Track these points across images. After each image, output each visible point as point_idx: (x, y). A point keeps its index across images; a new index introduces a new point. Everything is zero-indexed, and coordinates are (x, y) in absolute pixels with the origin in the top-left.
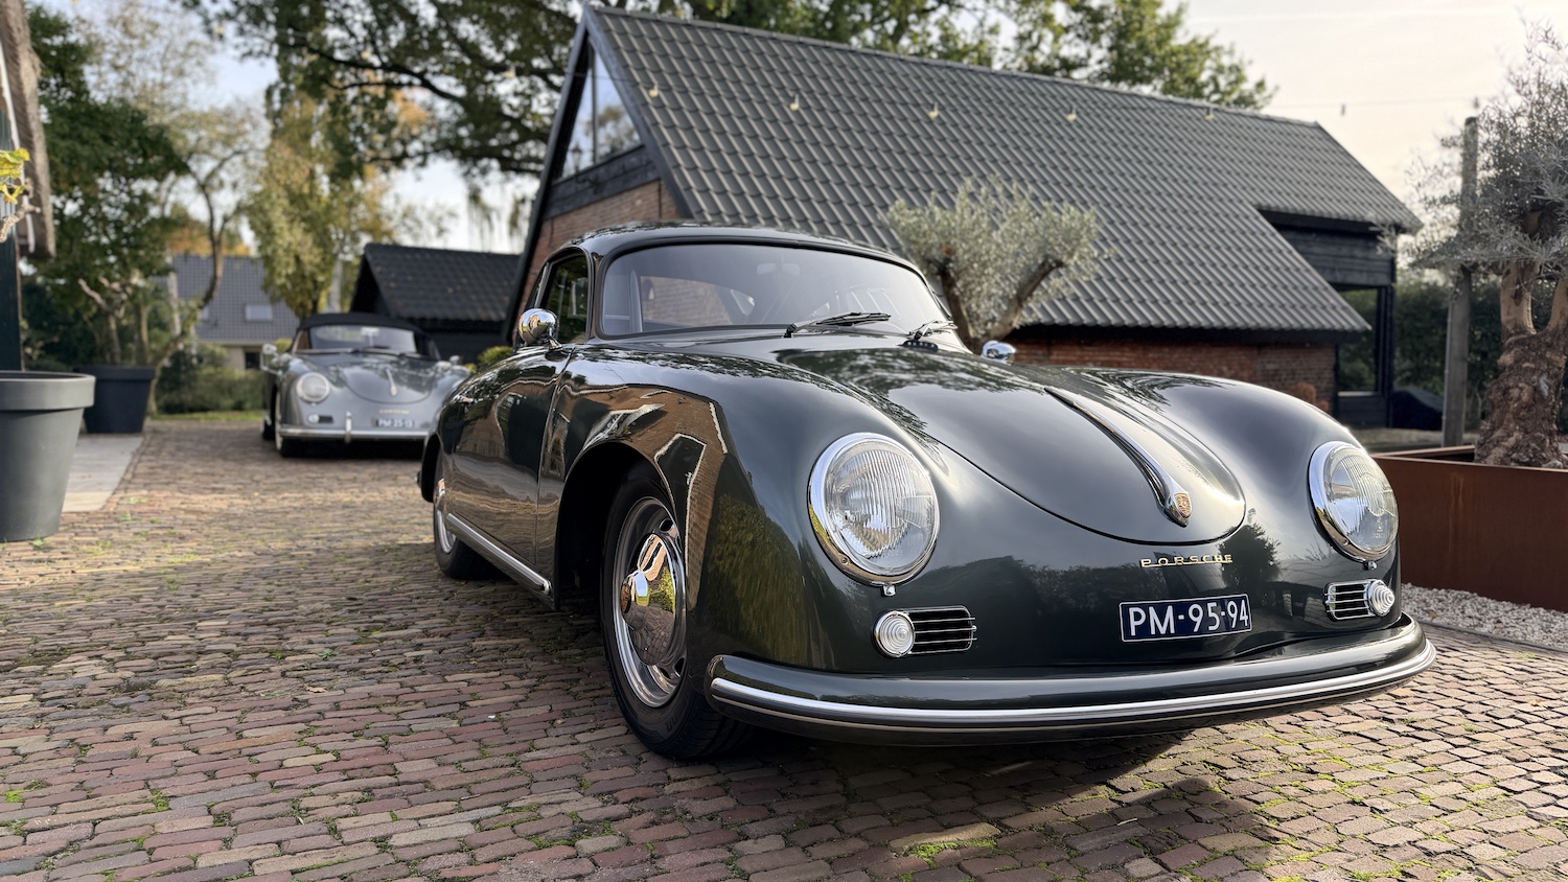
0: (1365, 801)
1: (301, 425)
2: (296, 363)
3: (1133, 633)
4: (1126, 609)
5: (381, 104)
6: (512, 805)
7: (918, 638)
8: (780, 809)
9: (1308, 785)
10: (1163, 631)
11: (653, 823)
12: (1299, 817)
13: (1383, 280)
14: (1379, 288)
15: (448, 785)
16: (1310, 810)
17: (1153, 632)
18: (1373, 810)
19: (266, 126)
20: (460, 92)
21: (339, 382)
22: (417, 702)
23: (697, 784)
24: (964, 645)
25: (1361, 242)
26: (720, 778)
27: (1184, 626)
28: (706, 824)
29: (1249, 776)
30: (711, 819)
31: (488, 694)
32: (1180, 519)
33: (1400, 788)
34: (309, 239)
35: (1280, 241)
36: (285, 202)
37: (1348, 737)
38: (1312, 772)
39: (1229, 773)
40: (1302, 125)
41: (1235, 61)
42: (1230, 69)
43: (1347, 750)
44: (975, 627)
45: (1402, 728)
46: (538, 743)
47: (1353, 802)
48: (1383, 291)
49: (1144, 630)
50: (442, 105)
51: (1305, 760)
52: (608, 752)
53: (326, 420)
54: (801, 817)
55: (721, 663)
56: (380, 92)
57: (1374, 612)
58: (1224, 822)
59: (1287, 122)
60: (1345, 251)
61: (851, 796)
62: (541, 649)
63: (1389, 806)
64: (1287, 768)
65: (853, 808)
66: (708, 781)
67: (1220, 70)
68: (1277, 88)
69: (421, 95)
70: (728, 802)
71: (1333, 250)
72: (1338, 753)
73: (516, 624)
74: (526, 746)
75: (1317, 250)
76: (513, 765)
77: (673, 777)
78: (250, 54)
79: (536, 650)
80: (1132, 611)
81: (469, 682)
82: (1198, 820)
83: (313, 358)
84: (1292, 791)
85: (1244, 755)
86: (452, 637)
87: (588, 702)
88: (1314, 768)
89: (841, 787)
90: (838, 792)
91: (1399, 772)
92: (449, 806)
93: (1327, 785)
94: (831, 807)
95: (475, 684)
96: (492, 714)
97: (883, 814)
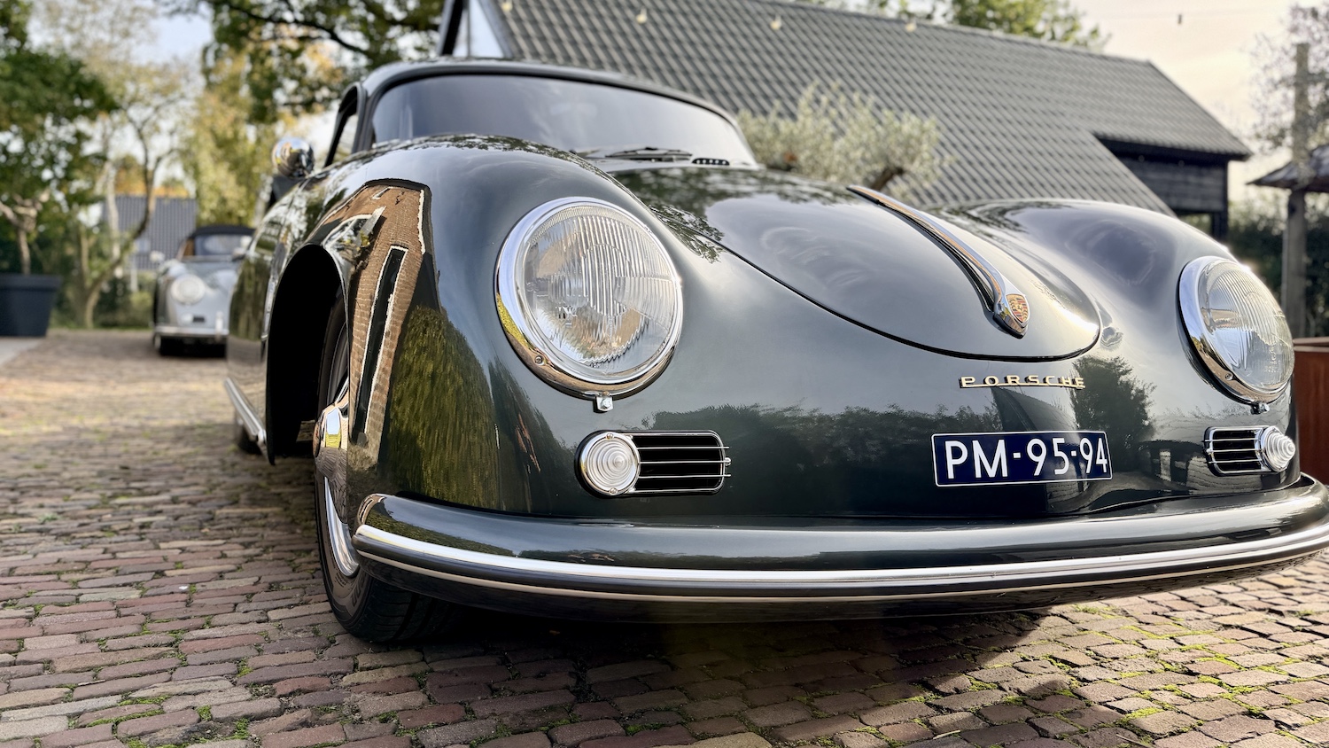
0: (1267, 713)
1: (176, 324)
3: (951, 475)
4: (940, 444)
6: (135, 695)
8: (482, 709)
9: (1188, 690)
10: (992, 473)
11: (305, 724)
12: (1180, 732)
13: (1217, 205)
14: (1212, 213)
15: (74, 666)
16: (1194, 723)
17: (978, 474)
18: (1278, 724)
19: (201, 81)
20: (364, 45)
21: (213, 285)
22: (109, 569)
23: (388, 674)
24: (714, 482)
25: (1194, 169)
26: (419, 668)
27: (1021, 468)
28: (374, 727)
29: (1109, 676)
30: (384, 721)
31: (196, 563)
32: (1015, 327)
33: (1309, 696)
35: (1118, 166)
36: (211, 144)
37: (1230, 631)
38: (1190, 673)
39: (1082, 673)
40: (1135, 63)
42: (1066, 19)
43: (1229, 645)
44: (728, 460)
45: (1295, 622)
46: (216, 620)
47: (1250, 714)
48: (1217, 218)
49: (965, 471)
50: (348, 56)
51: (1181, 658)
52: (296, 632)
54: (506, 720)
56: (293, 45)
58: (1078, 737)
59: (1120, 60)
60: (1179, 177)
61: (582, 694)
62: (289, 519)
63: (1298, 719)
64: (1158, 667)
65: (580, 710)
66: (404, 671)
69: (330, 46)
70: (415, 699)
71: (1167, 176)
72: (1221, 650)
73: (279, 494)
74: (200, 622)
75: (1153, 176)
76: (171, 645)
77: (360, 665)
79: (283, 520)
80: (949, 445)
81: (183, 550)
82: (1043, 734)
84: (1167, 698)
85: (1102, 650)
86: (199, 505)
87: (306, 575)
88: (1191, 667)
89: (572, 682)
90: (567, 688)
91: (1303, 675)
92: (55, 693)
93: (1212, 690)
94: (551, 708)
95: (189, 551)
96: (185, 584)
97: (617, 719)
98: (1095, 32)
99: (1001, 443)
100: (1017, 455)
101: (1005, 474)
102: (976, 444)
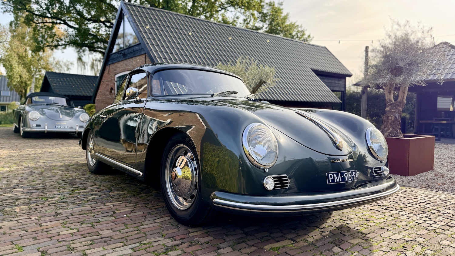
0: (385, 228)
1: (30, 127)
2: (27, 108)
3: (330, 182)
4: (328, 174)
5: (51, 29)
6: (143, 243)
7: (275, 184)
8: (228, 239)
9: (368, 224)
10: (338, 181)
11: (190, 246)
12: (370, 233)
13: (343, 89)
14: (342, 91)
15: (119, 238)
16: (372, 231)
17: (335, 181)
18: (388, 230)
19: (10, 34)
20: (77, 26)
21: (43, 114)
22: (98, 212)
23: (199, 233)
24: (287, 186)
25: (337, 79)
26: (205, 231)
27: (343, 179)
28: (207, 245)
29: (352, 222)
30: (207, 243)
31: (121, 209)
32: (340, 148)
33: (392, 224)
34: (25, 70)
35: (317, 78)
36: (17, 58)
37: (372, 211)
38: (368, 220)
39: (347, 222)
40: (322, 47)
41: (302, 29)
42: (301, 31)
43: (374, 214)
44: (289, 181)
45: (384, 208)
46: (143, 223)
47: (382, 228)
48: (343, 92)
49: (333, 180)
50: (71, 30)
51: (365, 217)
52: (167, 225)
53: (38, 126)
54: (234, 241)
55: (215, 194)
56: (50, 25)
57: (384, 175)
58: (351, 235)
59: (318, 46)
60: (333, 81)
61: (247, 234)
62: (132, 195)
63: (391, 229)
64: (361, 220)
65: (248, 237)
66: (202, 232)
67: (298, 31)
68: (313, 37)
69: (63, 27)
70: (210, 238)
71: (330, 81)
72: (372, 215)
73: (121, 187)
74: (140, 224)
75: (326, 81)
76: (138, 230)
77: (190, 231)
78: (7, 11)
79: (131, 195)
80: (330, 175)
81: (114, 205)
82: (345, 235)
83: (32, 106)
84: (365, 226)
85: (349, 217)
86: (102, 191)
87: (154, 210)
88: (368, 219)
89: (242, 232)
90: (242, 233)
91: (389, 219)
92: (121, 244)
93: (373, 224)
94: (242, 238)
95: (115, 206)
96: (125, 215)
97: (258, 239)
98: (309, 36)
99: (340, 174)
100: (342, 177)
101: (340, 181)
102: (335, 174)
